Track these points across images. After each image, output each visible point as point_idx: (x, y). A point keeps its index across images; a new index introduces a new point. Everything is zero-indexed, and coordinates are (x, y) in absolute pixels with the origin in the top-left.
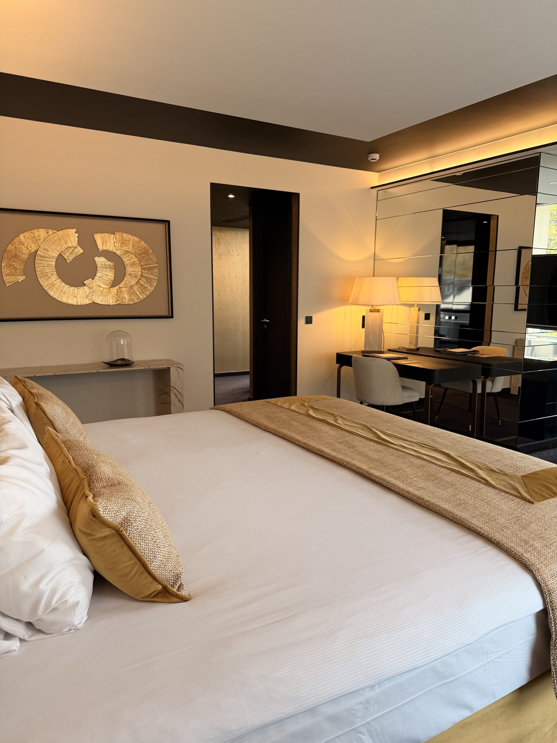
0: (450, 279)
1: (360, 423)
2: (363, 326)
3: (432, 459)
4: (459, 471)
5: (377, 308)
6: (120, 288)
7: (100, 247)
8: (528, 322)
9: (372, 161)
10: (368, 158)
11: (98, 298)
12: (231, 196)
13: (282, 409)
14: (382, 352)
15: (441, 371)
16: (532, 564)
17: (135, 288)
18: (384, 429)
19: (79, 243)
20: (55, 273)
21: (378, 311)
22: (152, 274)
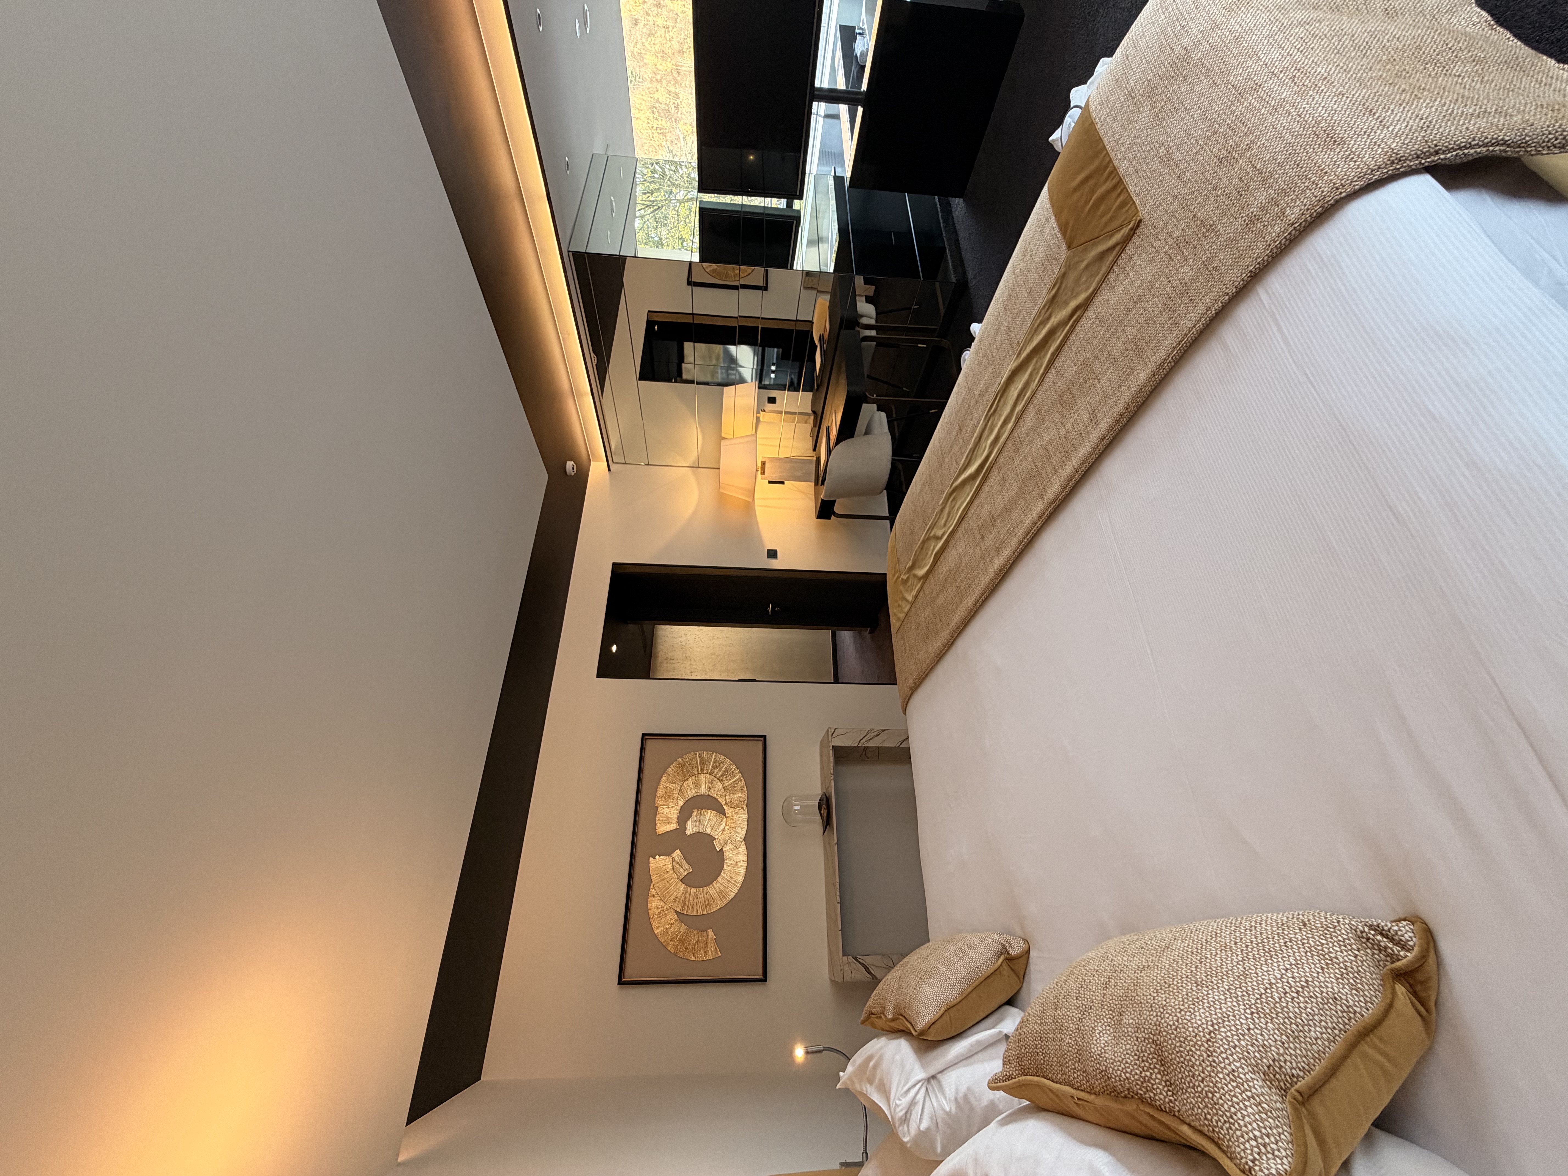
0: (722, 373)
1: (943, 503)
2: (783, 483)
3: (1024, 396)
4: (1053, 354)
5: (759, 465)
6: (726, 803)
7: (673, 826)
8: (787, 268)
9: (575, 470)
10: (571, 476)
11: (739, 833)
12: (614, 648)
13: (912, 613)
14: (818, 460)
15: (849, 384)
16: (1319, 201)
17: (727, 783)
18: (955, 468)
19: (668, 854)
20: (705, 889)
21: (763, 463)
22: (709, 760)
